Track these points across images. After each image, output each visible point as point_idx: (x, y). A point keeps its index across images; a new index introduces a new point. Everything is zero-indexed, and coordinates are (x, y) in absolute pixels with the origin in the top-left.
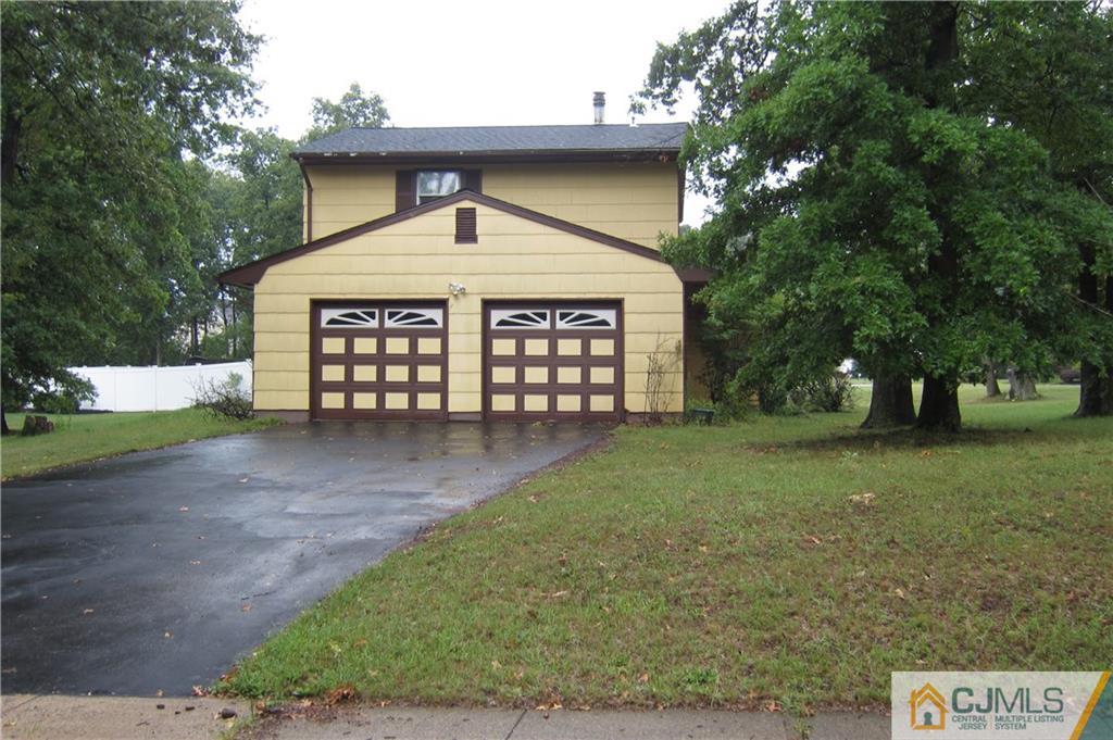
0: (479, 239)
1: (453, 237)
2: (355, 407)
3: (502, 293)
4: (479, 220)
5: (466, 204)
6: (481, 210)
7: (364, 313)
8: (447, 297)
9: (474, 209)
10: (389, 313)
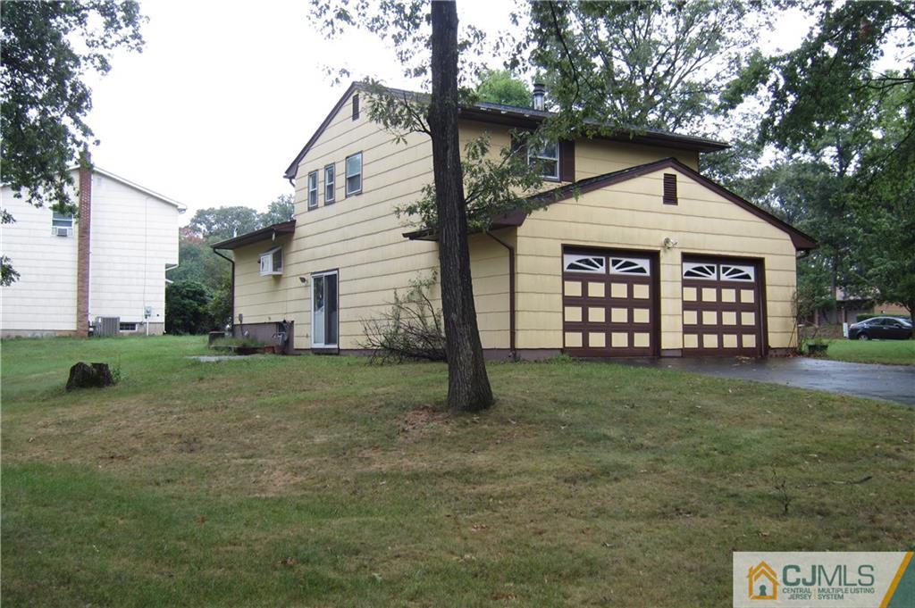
0: (679, 201)
1: (662, 198)
2: (590, 345)
3: (694, 249)
4: (679, 185)
5: (670, 171)
6: (681, 178)
7: (595, 260)
8: (659, 249)
9: (675, 176)
10: (613, 261)
